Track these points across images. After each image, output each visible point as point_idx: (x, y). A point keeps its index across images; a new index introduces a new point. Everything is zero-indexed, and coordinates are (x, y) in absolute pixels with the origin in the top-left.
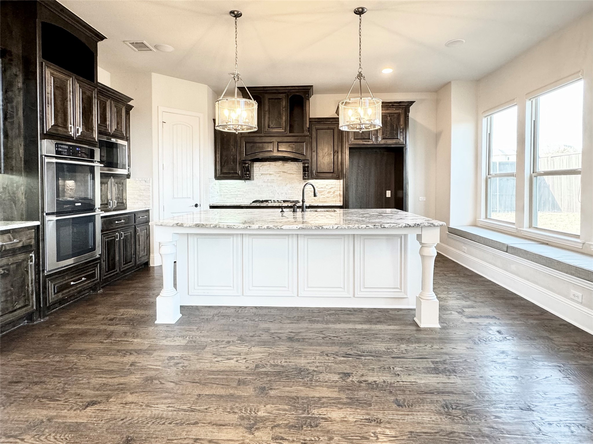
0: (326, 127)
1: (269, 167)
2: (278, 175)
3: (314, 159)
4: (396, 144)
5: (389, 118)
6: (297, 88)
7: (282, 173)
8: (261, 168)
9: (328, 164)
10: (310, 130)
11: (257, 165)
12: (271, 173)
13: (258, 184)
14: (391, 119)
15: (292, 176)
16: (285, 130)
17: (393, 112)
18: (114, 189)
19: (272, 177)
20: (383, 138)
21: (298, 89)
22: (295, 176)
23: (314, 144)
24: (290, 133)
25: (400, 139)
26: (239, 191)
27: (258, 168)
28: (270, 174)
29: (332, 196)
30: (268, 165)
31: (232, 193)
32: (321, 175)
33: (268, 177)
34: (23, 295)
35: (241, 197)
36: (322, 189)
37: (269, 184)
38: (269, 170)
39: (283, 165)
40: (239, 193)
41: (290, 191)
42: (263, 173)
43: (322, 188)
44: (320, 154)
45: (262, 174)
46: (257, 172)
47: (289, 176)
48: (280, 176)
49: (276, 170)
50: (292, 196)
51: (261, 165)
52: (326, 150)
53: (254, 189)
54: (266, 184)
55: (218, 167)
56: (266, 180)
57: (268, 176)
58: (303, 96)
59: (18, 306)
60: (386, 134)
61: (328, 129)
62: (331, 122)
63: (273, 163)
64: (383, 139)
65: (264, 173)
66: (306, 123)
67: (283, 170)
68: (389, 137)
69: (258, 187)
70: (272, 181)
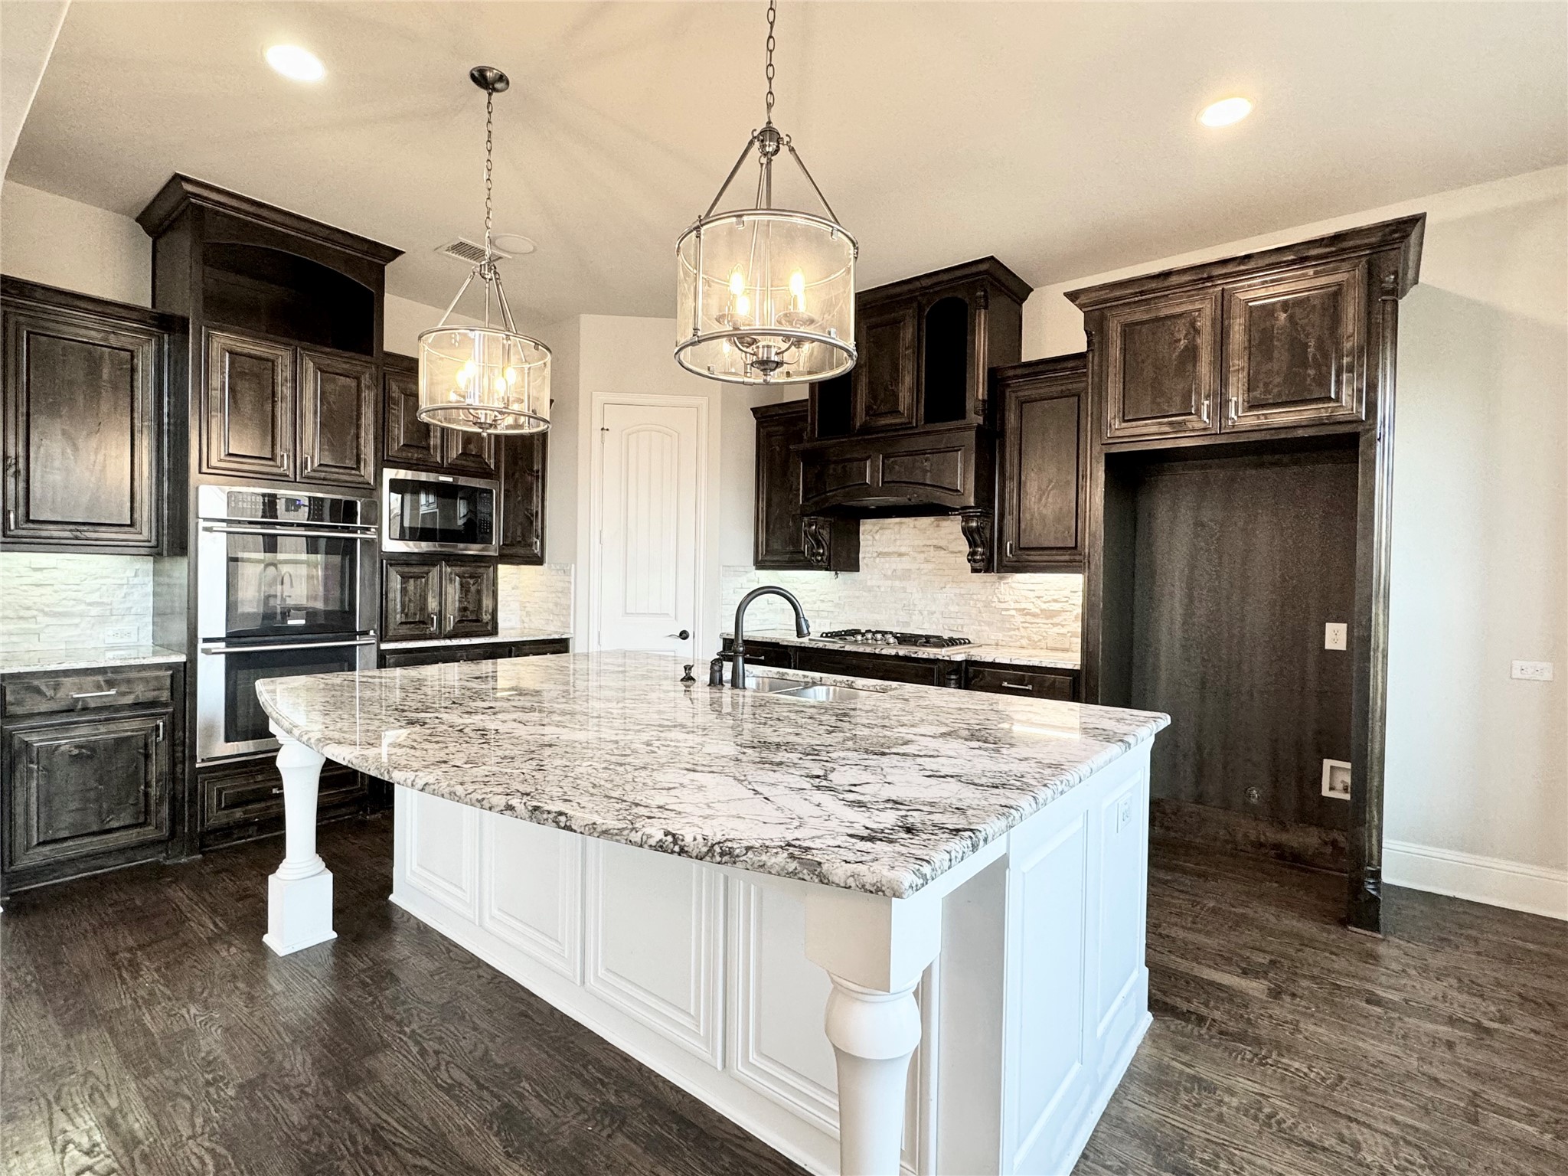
0: (1056, 389)
1: (899, 532)
2: (922, 556)
3: (1011, 504)
5: (1283, 316)
6: (945, 277)
7: (932, 551)
8: (877, 537)
9: (1058, 520)
10: (993, 407)
11: (867, 527)
12: (903, 550)
13: (869, 583)
16: (911, 416)
17: (1304, 285)
18: (450, 590)
19: (906, 563)
20: (1254, 406)
21: (952, 280)
24: (925, 423)
25: (1338, 399)
26: (822, 601)
27: (870, 538)
28: (901, 555)
30: (896, 528)
32: (1031, 558)
33: (896, 563)
34: (131, 802)
35: (826, 618)
36: (1056, 606)
37: (897, 583)
38: (898, 543)
39: (938, 526)
40: (823, 606)
41: (953, 608)
42: (881, 549)
43: (1055, 601)
44: (1032, 487)
45: (880, 554)
46: (868, 549)
48: (927, 561)
49: (917, 543)
50: (959, 621)
51: (877, 528)
52: (1052, 469)
53: (858, 597)
54: (889, 583)
55: (762, 537)
56: (890, 573)
57: (895, 559)
58: (967, 300)
59: (115, 824)
60: (1266, 384)
61: (1062, 396)
62: (1072, 369)
63: (909, 521)
64: (1251, 407)
65: (886, 550)
66: (974, 388)
67: (935, 542)
68: (1279, 395)
69: (870, 590)
70: (906, 575)
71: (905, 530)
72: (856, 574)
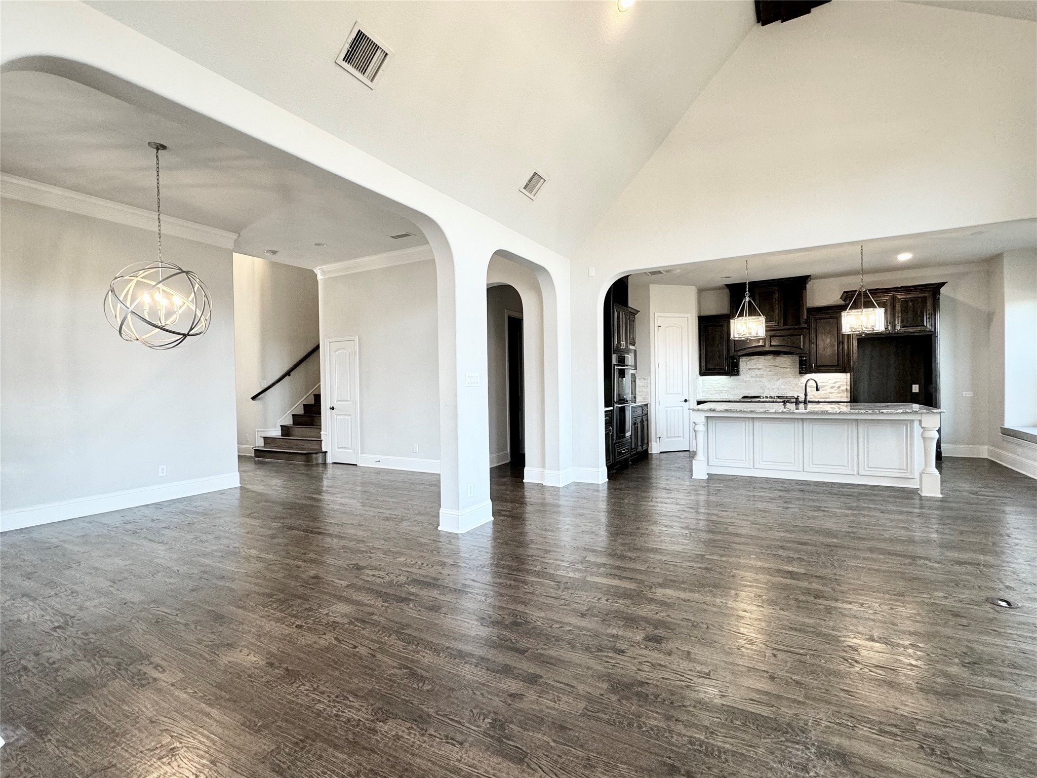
0: (828, 317)
1: (758, 361)
2: (769, 369)
3: (813, 351)
4: (920, 332)
6: (791, 279)
7: (773, 367)
8: (748, 363)
9: (831, 356)
10: (807, 321)
11: (743, 360)
12: (760, 367)
13: (744, 380)
14: (913, 304)
15: (785, 370)
16: (778, 323)
17: (916, 295)
19: (761, 372)
20: (903, 327)
21: (793, 280)
22: (788, 370)
23: (813, 335)
24: (784, 326)
25: (927, 326)
26: (724, 386)
27: (744, 364)
28: (759, 369)
29: (837, 391)
30: (757, 359)
31: (717, 389)
32: (821, 369)
33: (758, 373)
35: (725, 393)
36: (824, 384)
37: (758, 379)
38: (758, 365)
39: (775, 359)
40: (723, 389)
41: (782, 387)
42: (750, 367)
43: (823, 382)
44: (821, 346)
45: (749, 369)
46: (745, 367)
47: (782, 370)
48: (770, 371)
49: (766, 365)
50: (785, 391)
51: (747, 360)
52: (828, 341)
53: (740, 385)
54: (754, 379)
55: (703, 364)
56: (754, 376)
57: (757, 370)
60: (907, 321)
61: (831, 318)
62: (835, 310)
63: (762, 357)
65: (752, 367)
66: (803, 315)
67: (774, 364)
68: (910, 324)
69: (746, 382)
70: (762, 376)
71: (760, 360)
72: (738, 377)
